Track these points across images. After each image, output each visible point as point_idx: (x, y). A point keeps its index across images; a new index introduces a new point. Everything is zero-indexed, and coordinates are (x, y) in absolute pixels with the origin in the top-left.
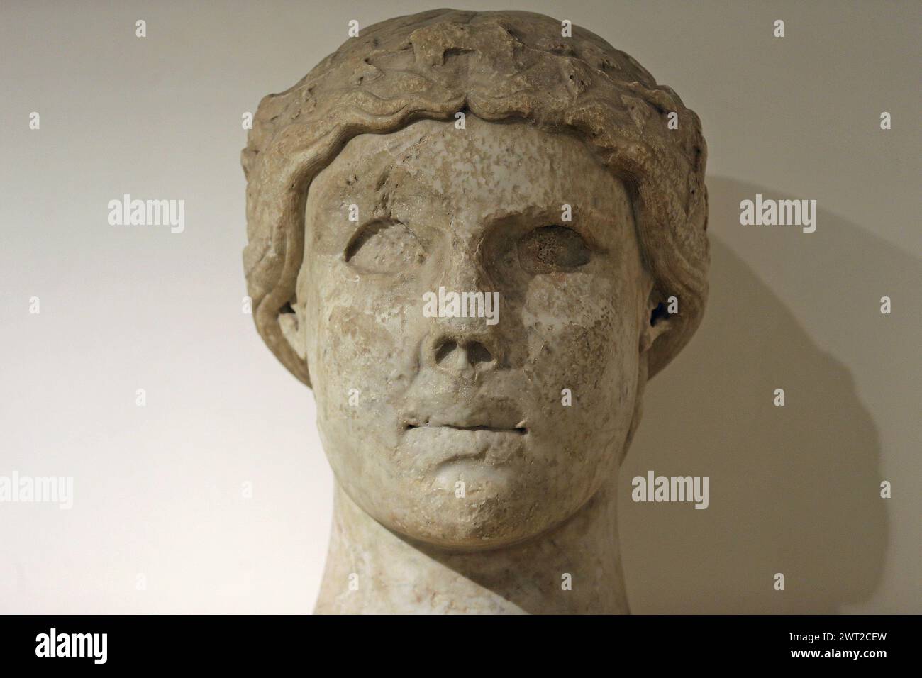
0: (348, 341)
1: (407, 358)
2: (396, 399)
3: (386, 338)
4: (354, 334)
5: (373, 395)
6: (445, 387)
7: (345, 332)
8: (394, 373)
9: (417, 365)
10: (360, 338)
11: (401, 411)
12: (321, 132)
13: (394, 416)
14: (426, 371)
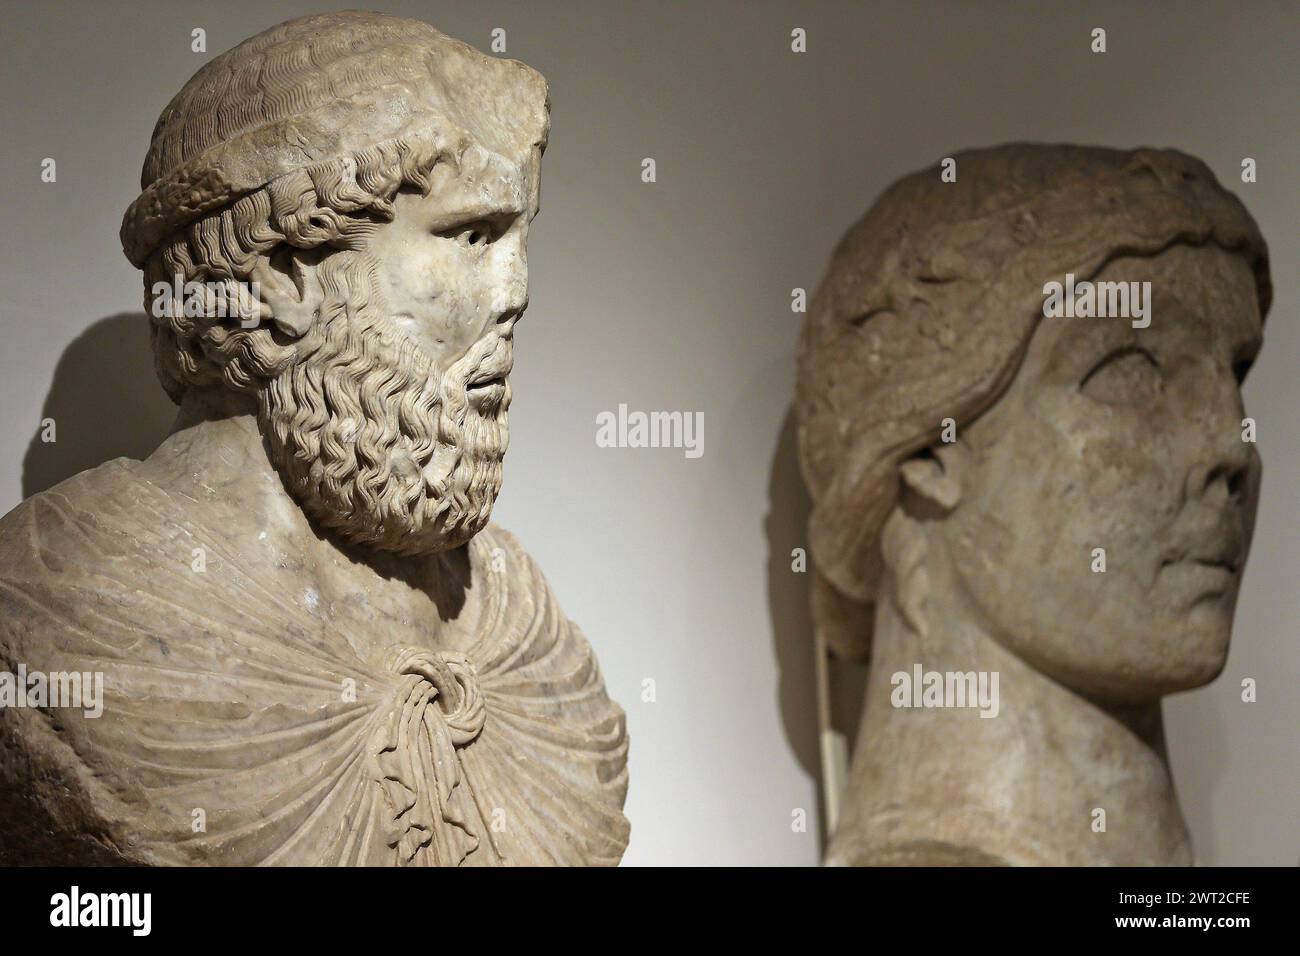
0: (1113, 475)
1: (1177, 490)
2: (1162, 534)
3: (1156, 470)
4: (1119, 466)
5: (1138, 530)
6: (1210, 520)
7: (1107, 464)
8: (1164, 506)
9: (1183, 498)
10: (1127, 471)
11: (1165, 547)
12: (1089, 253)
13: (1155, 552)
14: (1191, 504)
